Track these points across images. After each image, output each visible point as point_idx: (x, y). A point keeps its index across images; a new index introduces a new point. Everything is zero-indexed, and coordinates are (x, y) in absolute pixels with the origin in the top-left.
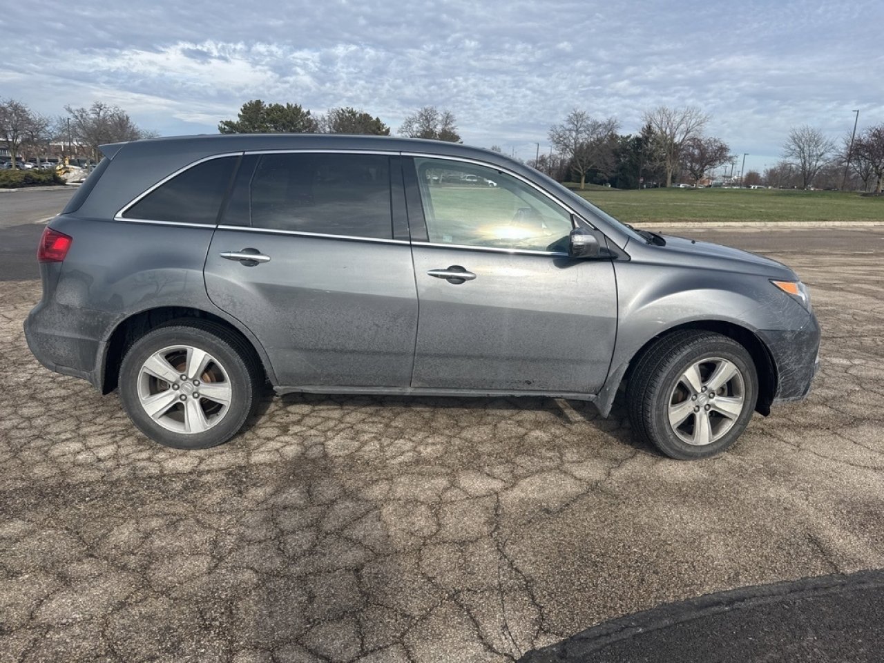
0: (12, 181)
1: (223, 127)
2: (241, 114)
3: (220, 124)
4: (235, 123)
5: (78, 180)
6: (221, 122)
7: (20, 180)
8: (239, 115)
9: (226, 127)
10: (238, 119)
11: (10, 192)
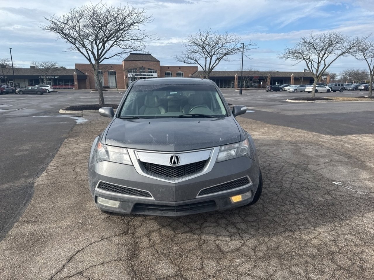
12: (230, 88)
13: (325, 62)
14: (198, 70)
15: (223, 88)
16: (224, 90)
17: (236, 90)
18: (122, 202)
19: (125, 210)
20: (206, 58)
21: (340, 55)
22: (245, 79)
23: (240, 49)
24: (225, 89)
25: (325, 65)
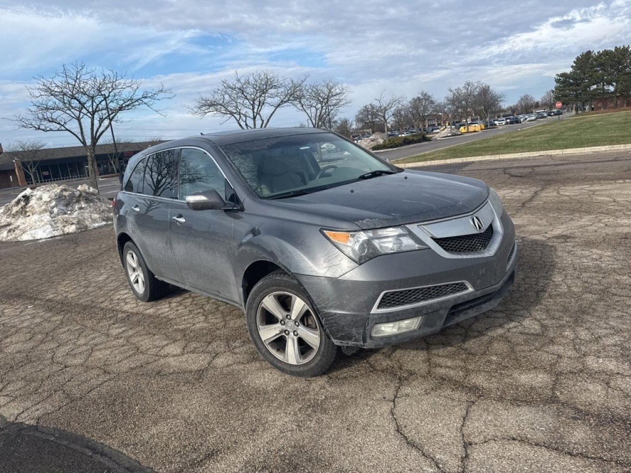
0: (395, 144)
1: (558, 78)
2: (574, 65)
3: (556, 77)
4: (569, 72)
5: (446, 135)
6: (557, 75)
7: (400, 142)
8: (572, 67)
9: (560, 78)
10: (571, 70)
11: (393, 150)
12: (83, 177)
13: (261, 117)
14: (4, 151)
15: (69, 178)
16: (73, 183)
17: (100, 179)
18: (426, 316)
19: (432, 326)
20: (78, 119)
21: (279, 105)
22: (112, 158)
23: (143, 99)
24: (74, 179)
25: (263, 121)
